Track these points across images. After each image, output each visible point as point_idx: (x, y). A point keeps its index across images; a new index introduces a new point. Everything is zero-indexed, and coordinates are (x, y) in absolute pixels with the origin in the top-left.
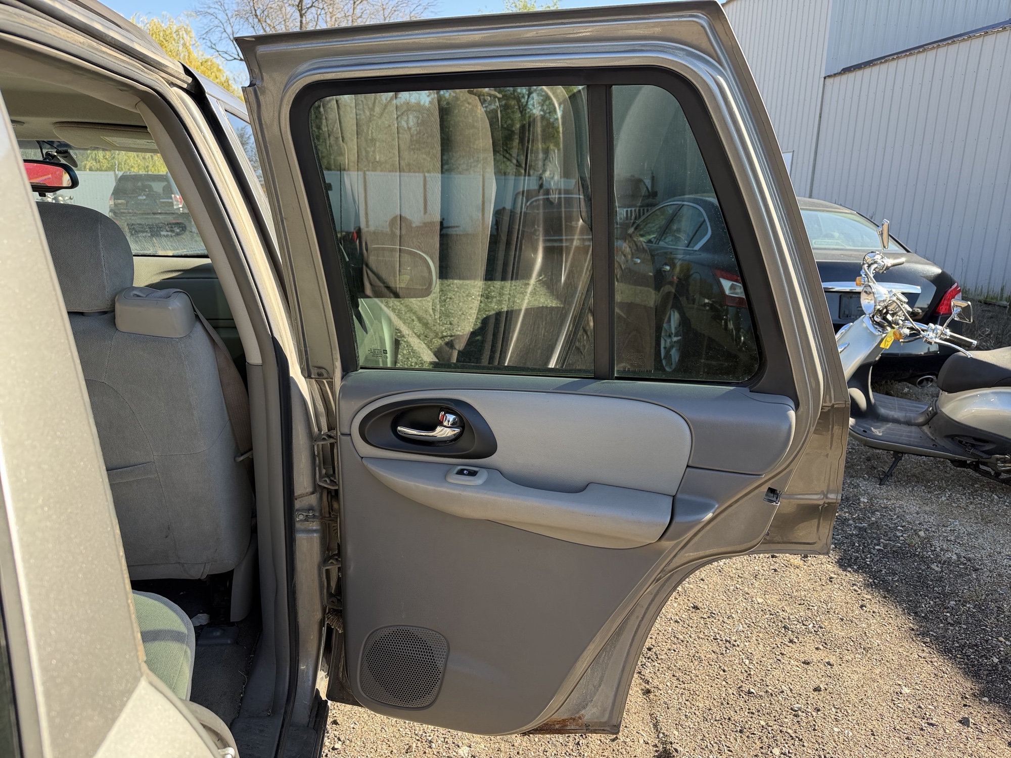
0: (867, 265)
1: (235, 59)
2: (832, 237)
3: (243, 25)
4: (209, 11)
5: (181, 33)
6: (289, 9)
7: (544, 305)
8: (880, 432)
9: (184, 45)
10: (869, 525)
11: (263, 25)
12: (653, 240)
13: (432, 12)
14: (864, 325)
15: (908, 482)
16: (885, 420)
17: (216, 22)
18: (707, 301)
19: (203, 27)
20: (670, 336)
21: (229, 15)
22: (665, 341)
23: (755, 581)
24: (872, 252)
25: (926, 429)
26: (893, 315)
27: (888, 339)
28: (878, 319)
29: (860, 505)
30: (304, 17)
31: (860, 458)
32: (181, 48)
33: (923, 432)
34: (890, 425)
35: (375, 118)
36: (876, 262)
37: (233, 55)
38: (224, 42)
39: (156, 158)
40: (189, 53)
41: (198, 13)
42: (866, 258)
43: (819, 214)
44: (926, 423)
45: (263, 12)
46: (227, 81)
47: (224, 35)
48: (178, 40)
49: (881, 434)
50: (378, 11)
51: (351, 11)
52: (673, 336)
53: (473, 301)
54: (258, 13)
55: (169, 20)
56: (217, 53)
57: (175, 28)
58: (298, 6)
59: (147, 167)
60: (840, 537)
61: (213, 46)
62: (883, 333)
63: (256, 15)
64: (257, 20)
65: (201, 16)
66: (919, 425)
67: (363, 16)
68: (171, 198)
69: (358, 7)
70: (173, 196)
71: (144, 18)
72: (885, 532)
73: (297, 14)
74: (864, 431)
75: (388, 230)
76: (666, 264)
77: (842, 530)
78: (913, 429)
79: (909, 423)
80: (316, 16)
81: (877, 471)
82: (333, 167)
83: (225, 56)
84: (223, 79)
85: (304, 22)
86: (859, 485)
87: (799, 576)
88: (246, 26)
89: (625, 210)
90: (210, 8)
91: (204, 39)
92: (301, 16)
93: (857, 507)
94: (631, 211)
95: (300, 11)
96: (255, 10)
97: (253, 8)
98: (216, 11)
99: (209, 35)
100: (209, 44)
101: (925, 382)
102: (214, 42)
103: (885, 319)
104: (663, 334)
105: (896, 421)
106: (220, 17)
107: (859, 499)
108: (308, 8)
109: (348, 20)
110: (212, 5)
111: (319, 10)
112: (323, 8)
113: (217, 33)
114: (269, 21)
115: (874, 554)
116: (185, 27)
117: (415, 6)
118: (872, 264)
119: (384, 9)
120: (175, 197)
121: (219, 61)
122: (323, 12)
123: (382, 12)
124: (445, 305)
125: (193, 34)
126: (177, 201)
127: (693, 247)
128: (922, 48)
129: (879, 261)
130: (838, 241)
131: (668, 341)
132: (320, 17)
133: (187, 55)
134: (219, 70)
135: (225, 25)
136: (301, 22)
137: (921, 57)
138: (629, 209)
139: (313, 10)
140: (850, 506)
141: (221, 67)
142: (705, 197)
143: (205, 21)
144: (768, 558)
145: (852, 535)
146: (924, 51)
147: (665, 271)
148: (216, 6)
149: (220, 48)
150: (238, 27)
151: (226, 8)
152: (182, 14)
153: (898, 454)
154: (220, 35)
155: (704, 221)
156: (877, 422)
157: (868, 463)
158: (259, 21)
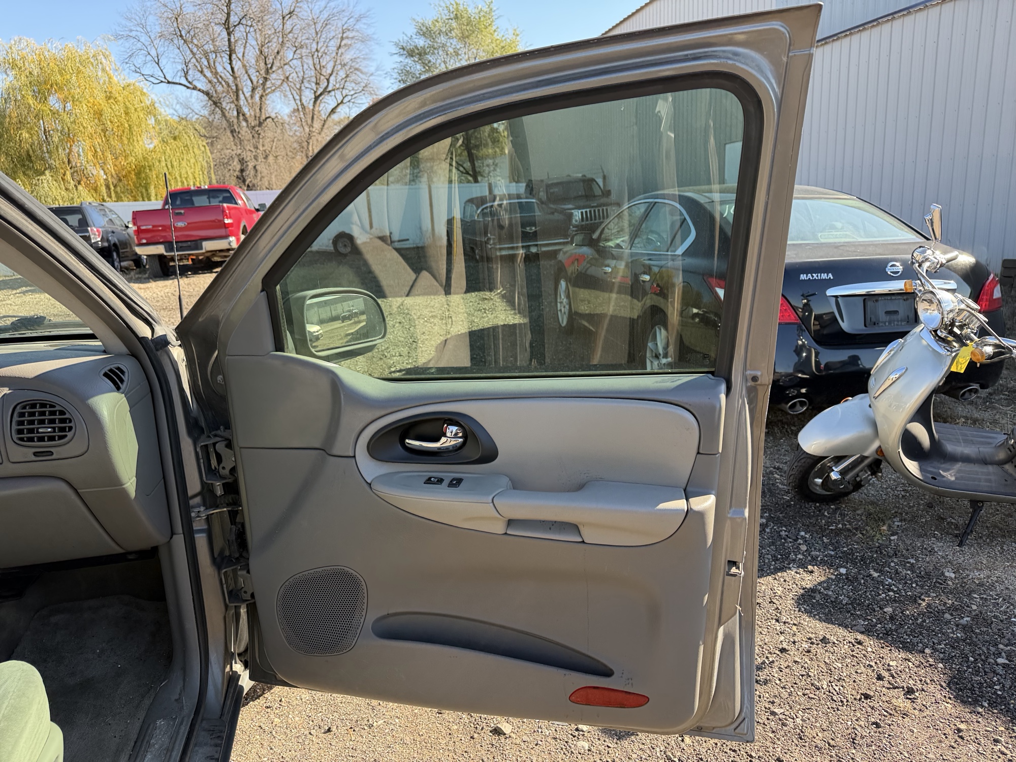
0: (917, 264)
1: (162, 82)
2: (833, 228)
3: (168, 46)
4: (131, 34)
5: (99, 58)
6: (215, 28)
7: (506, 323)
8: (951, 476)
9: (103, 70)
10: (973, 620)
11: (190, 46)
12: (622, 244)
13: (365, 24)
14: (924, 342)
15: (992, 536)
16: (953, 459)
17: (139, 45)
18: (695, 311)
19: (126, 51)
20: (657, 357)
21: (152, 37)
22: (652, 362)
23: (854, 751)
24: (920, 247)
25: (1008, 467)
26: (961, 327)
27: (960, 360)
28: (942, 334)
29: (948, 585)
30: (232, 35)
31: (919, 504)
32: (100, 73)
33: (1006, 472)
34: (958, 466)
35: (314, 134)
36: (927, 260)
37: (159, 78)
38: (149, 65)
39: (81, 188)
40: (110, 78)
41: (117, 37)
42: (915, 255)
43: (808, 202)
44: (1009, 460)
45: (189, 32)
46: (153, 104)
47: (149, 58)
48: (97, 65)
49: (953, 479)
50: (309, 25)
51: (281, 26)
52: (661, 357)
53: (426, 323)
54: (183, 33)
55: (85, 45)
56: (142, 77)
57: (92, 52)
58: (224, 24)
59: (72, 199)
60: (943, 646)
61: (138, 70)
62: (952, 352)
63: (181, 36)
64: (183, 41)
65: (122, 40)
66: (1001, 463)
67: (294, 31)
68: (87, 231)
69: (288, 23)
70: (89, 229)
71: (57, 44)
72: (999, 630)
73: (225, 33)
74: (932, 478)
75: (332, 248)
76: (645, 273)
77: (941, 631)
78: (991, 468)
79: (984, 461)
80: (245, 34)
81: (948, 523)
82: (275, 187)
83: (152, 79)
84: (148, 103)
85: (232, 40)
86: (933, 549)
87: (913, 732)
88: (171, 48)
89: (580, 211)
90: (131, 31)
91: (127, 63)
92: (229, 34)
93: (945, 588)
94: (586, 212)
95: (228, 29)
96: (180, 31)
97: (177, 30)
98: (139, 34)
99: (132, 59)
100: (133, 68)
101: (967, 395)
102: (138, 66)
103: (951, 332)
104: (648, 355)
105: (966, 459)
106: (142, 40)
107: (943, 574)
108: (235, 26)
109: (278, 37)
110: (133, 28)
111: (248, 28)
112: (251, 26)
113: (141, 56)
114: (195, 41)
115: (1001, 675)
116: (104, 51)
117: (346, 19)
118: (923, 262)
119: (315, 23)
120: (91, 230)
121: (145, 86)
122: (252, 29)
123: (313, 26)
124: (393, 332)
125: (112, 58)
126: (95, 234)
127: (675, 251)
128: (875, 22)
129: (931, 257)
130: (847, 233)
131: (656, 363)
132: (249, 35)
133: (107, 80)
134: (143, 94)
135: (149, 48)
136: (229, 40)
137: (876, 31)
138: (584, 211)
139: (241, 28)
140: (935, 586)
141: (145, 91)
142: (685, 191)
143: (127, 45)
144: (860, 700)
145: (957, 640)
146: (878, 25)
147: (644, 282)
148: (139, 29)
149: (146, 71)
150: (162, 49)
151: (149, 30)
152: (99, 38)
153: (976, 504)
154: (144, 59)
155: (685, 219)
156: (944, 463)
157: (931, 511)
158: (185, 41)
